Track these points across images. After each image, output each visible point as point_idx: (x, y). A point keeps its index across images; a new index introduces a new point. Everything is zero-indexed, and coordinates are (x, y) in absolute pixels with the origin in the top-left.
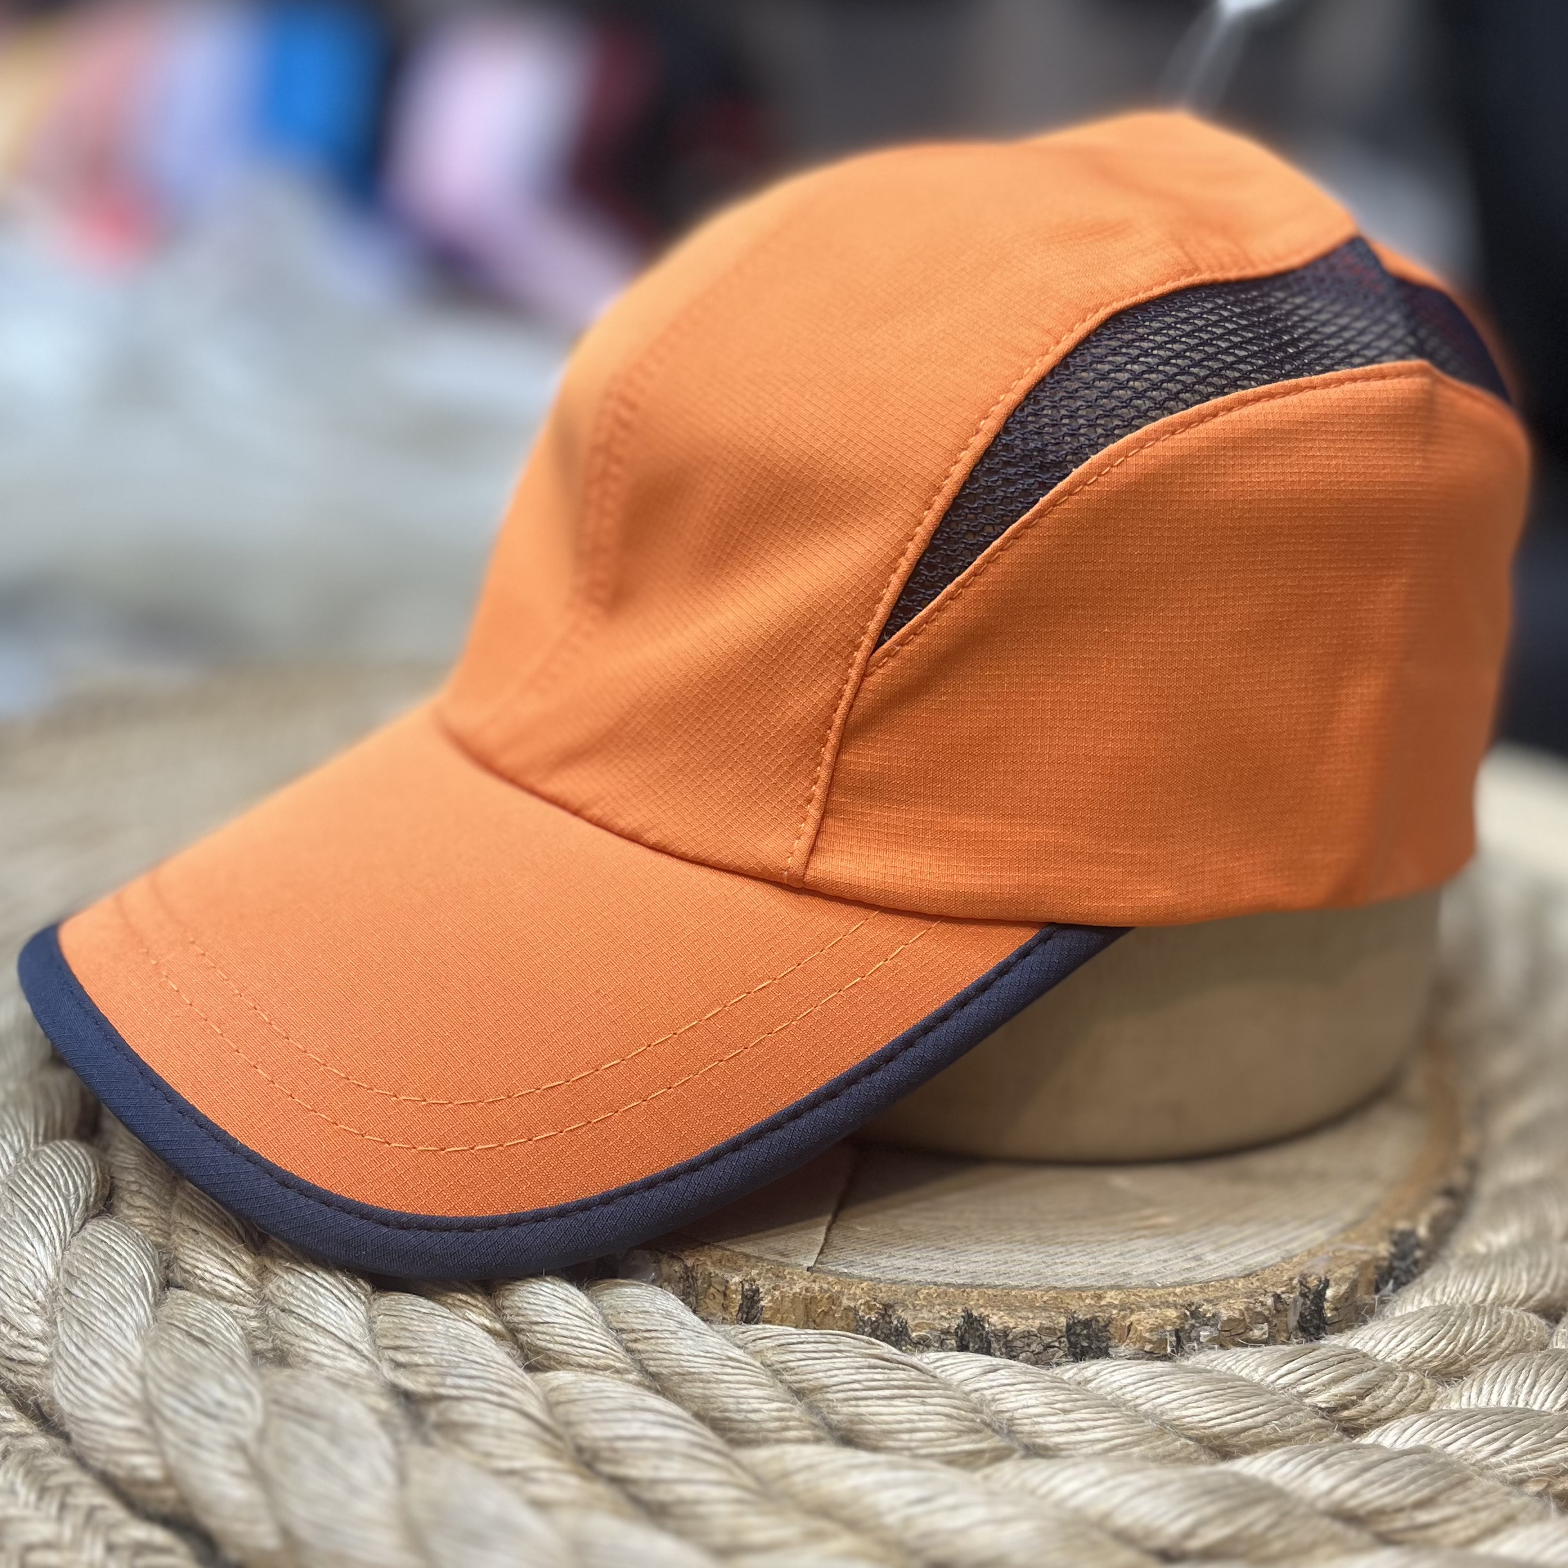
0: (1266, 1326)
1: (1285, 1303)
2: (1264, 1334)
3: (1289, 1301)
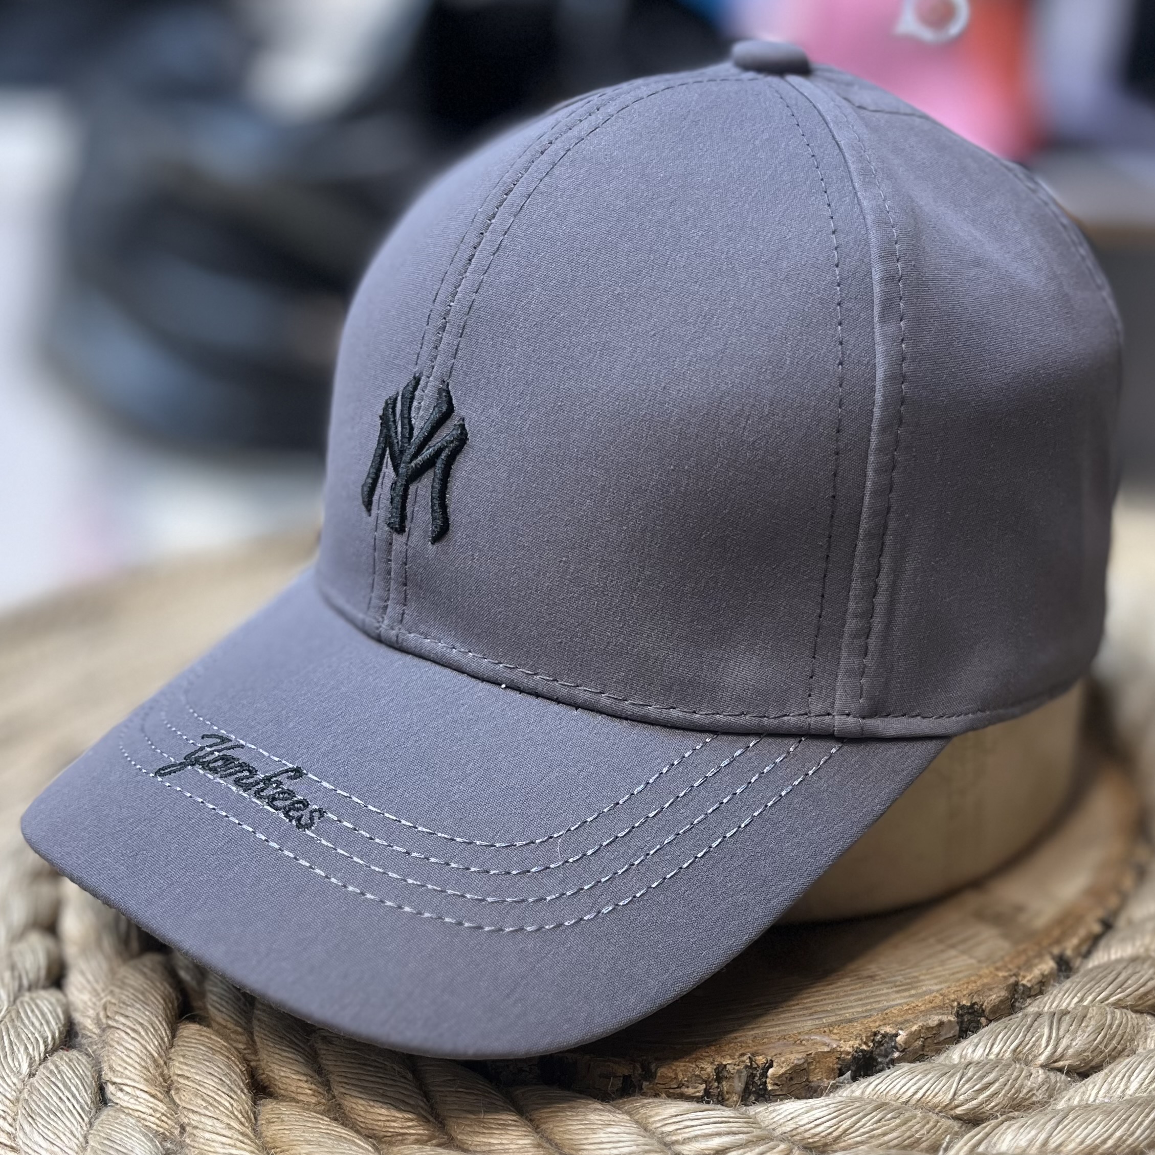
0: (704, 1086)
1: (729, 1072)
2: (698, 1092)
3: (732, 1071)
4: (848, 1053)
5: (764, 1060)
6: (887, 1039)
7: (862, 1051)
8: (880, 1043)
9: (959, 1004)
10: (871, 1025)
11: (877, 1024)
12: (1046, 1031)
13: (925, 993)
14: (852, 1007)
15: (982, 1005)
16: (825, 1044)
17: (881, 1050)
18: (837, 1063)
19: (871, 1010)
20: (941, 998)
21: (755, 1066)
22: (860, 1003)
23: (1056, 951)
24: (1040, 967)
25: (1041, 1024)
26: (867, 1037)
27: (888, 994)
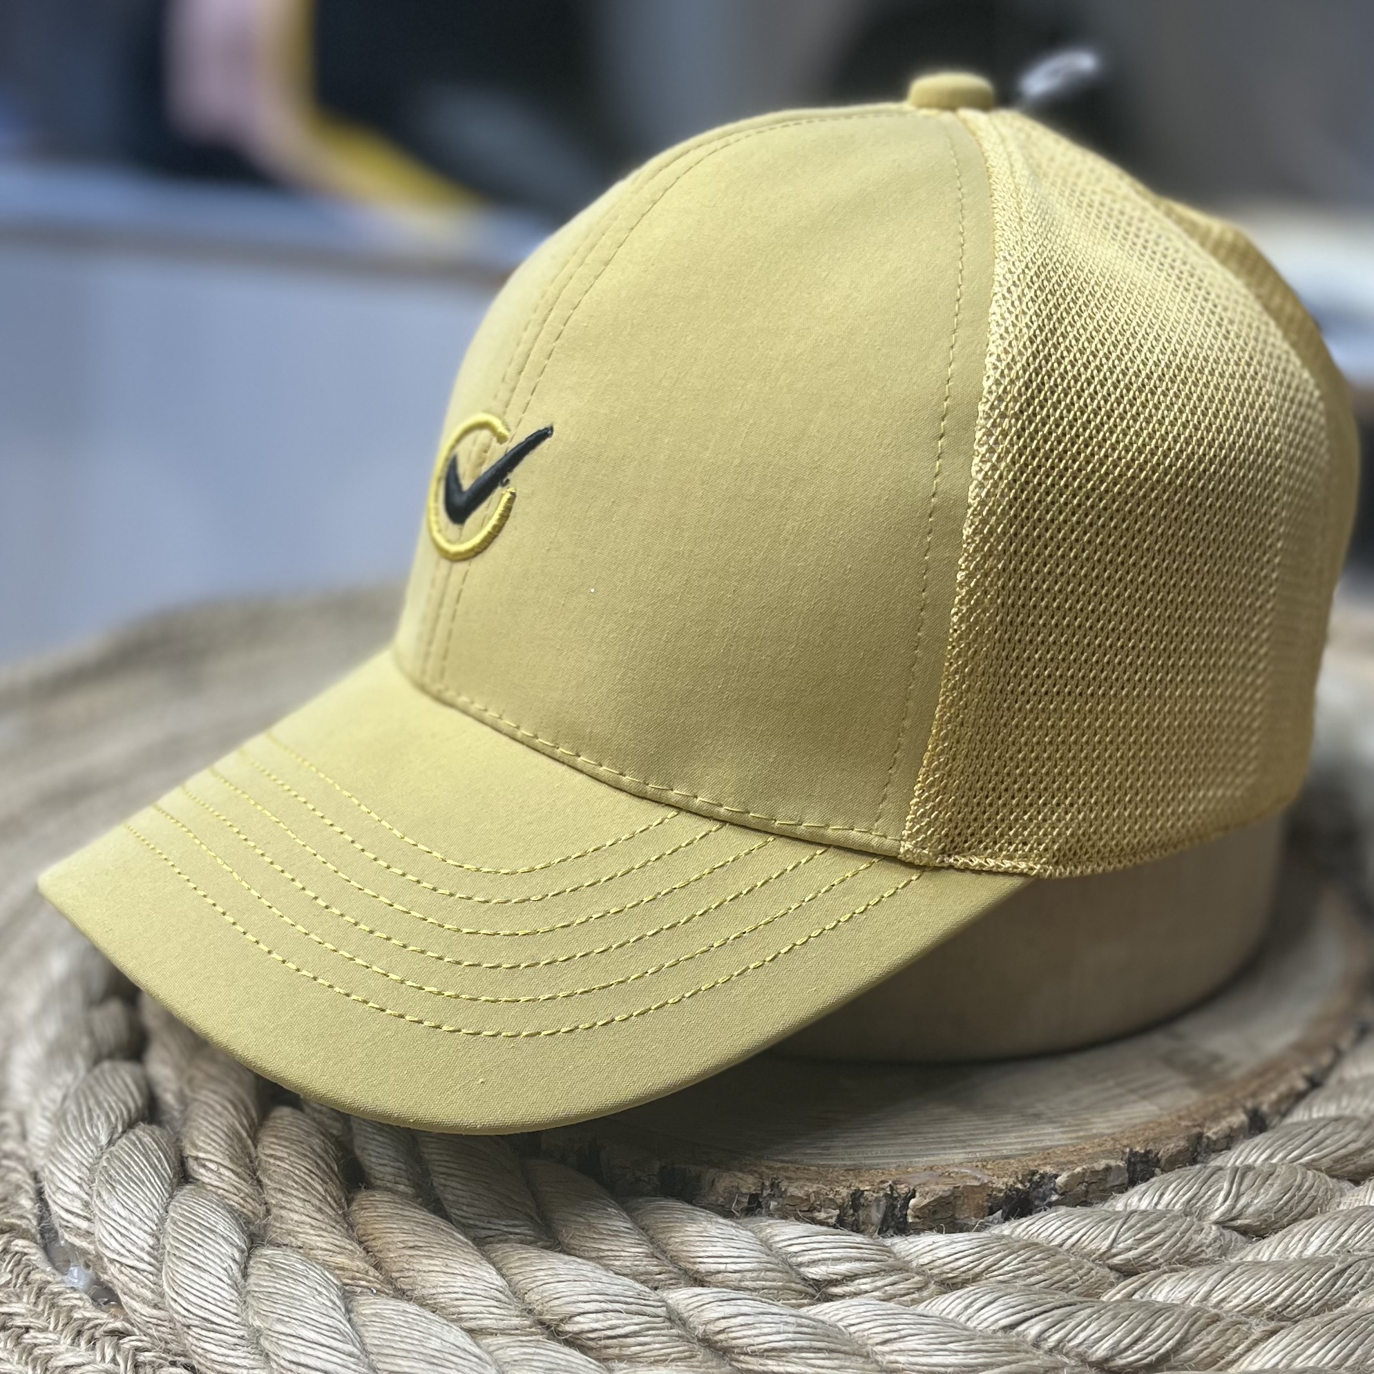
0: (837, 1212)
1: (866, 1199)
3: (870, 1199)
4: (1000, 1191)
5: (906, 1189)
6: (1046, 1180)
7: (1018, 1190)
8: (1038, 1185)
9: (1131, 1150)
10: (1030, 1163)
11: (1037, 1163)
12: (1226, 1185)
13: (1095, 1136)
14: (1010, 1144)
15: (1158, 1153)
16: (976, 1178)
17: (1039, 1192)
18: (987, 1201)
19: (1031, 1149)
20: (1112, 1142)
21: (896, 1195)
22: (1020, 1140)
23: (1249, 1104)
24: (1229, 1119)
25: (1221, 1177)
26: (1023, 1175)
27: (1053, 1134)
